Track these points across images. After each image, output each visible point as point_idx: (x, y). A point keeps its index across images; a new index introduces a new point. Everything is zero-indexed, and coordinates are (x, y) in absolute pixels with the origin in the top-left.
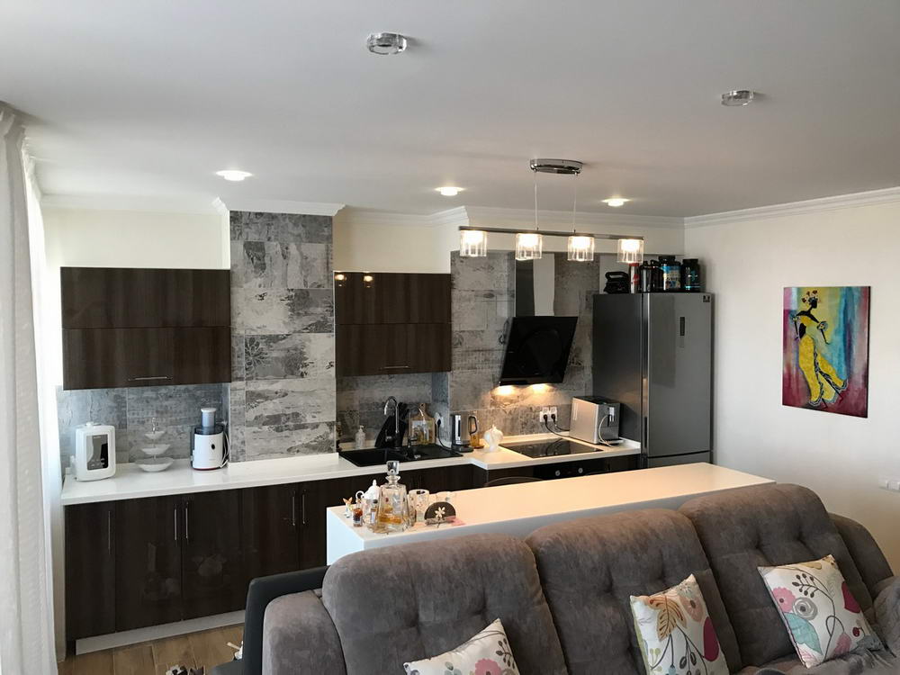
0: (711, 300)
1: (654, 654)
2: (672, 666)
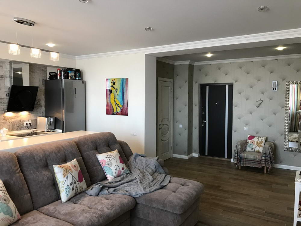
0: (84, 83)
1: (62, 183)
2: (68, 185)
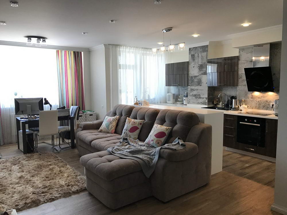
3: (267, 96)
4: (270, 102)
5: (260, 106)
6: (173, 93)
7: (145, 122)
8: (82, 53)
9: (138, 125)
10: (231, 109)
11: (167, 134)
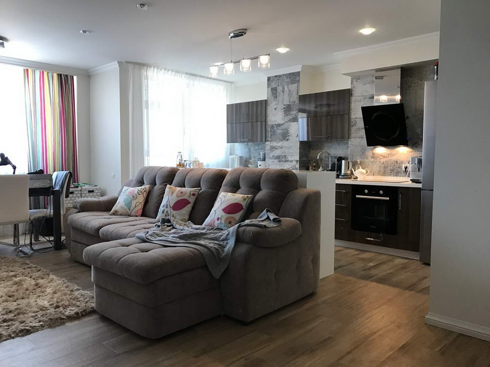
3: (396, 154)
4: (402, 162)
5: (386, 170)
6: (240, 155)
7: (201, 191)
8: (75, 78)
9: (189, 197)
10: (340, 177)
11: (244, 207)
